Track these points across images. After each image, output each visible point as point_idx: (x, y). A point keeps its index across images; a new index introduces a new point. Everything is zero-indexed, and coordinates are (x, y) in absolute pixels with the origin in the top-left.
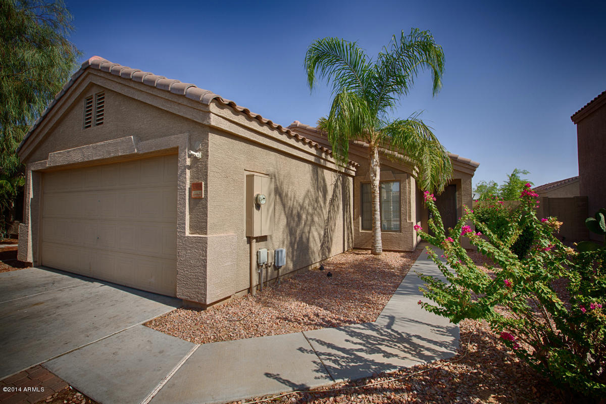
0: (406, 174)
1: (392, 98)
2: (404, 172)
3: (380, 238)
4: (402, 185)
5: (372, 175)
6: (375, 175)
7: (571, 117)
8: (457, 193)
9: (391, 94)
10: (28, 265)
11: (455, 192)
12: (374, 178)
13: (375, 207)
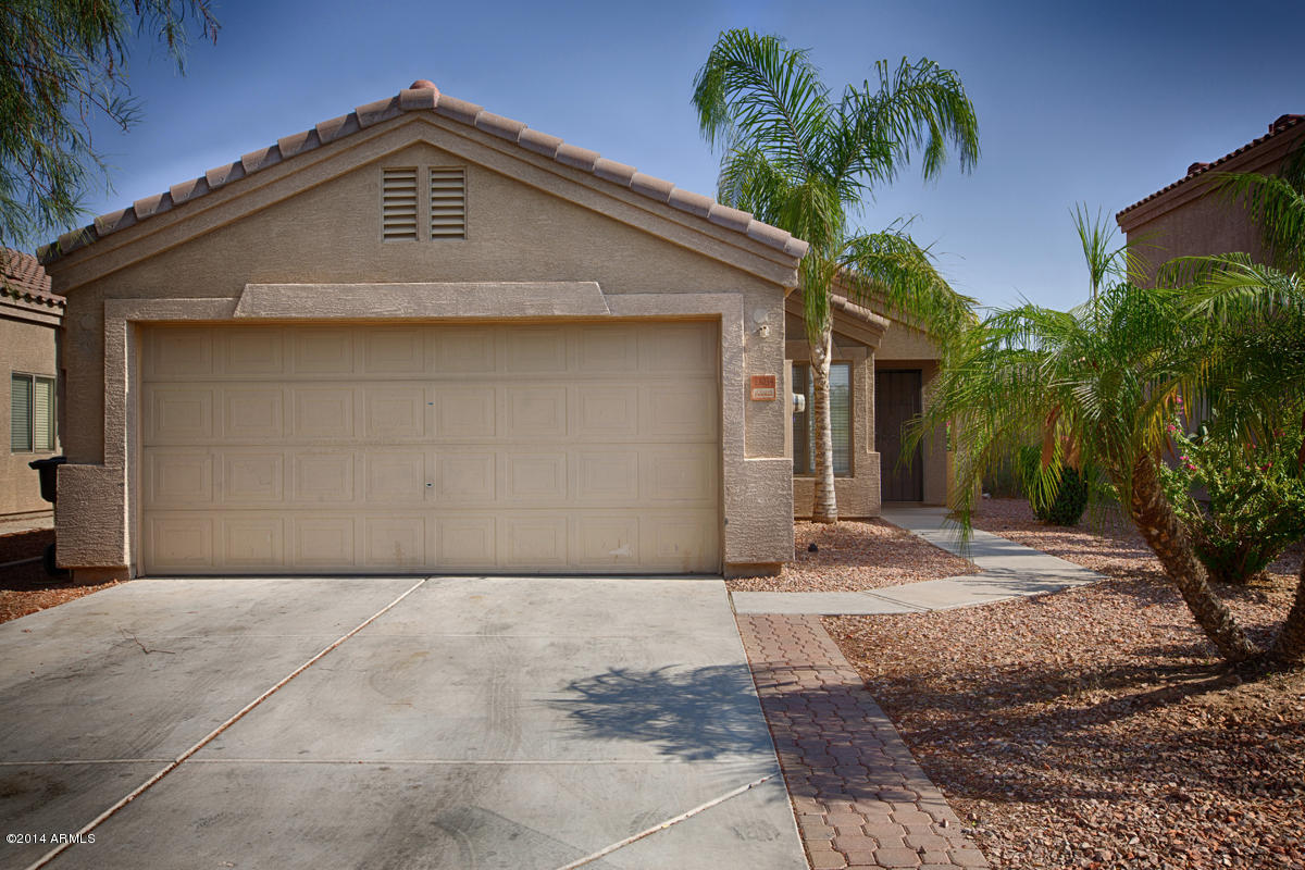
0: (864, 349)
1: (857, 184)
2: (863, 344)
3: (832, 488)
4: (855, 371)
5: (818, 351)
6: (825, 349)
7: (1117, 216)
8: (923, 389)
9: (856, 176)
10: (115, 574)
11: (921, 387)
12: (822, 357)
13: (823, 420)
